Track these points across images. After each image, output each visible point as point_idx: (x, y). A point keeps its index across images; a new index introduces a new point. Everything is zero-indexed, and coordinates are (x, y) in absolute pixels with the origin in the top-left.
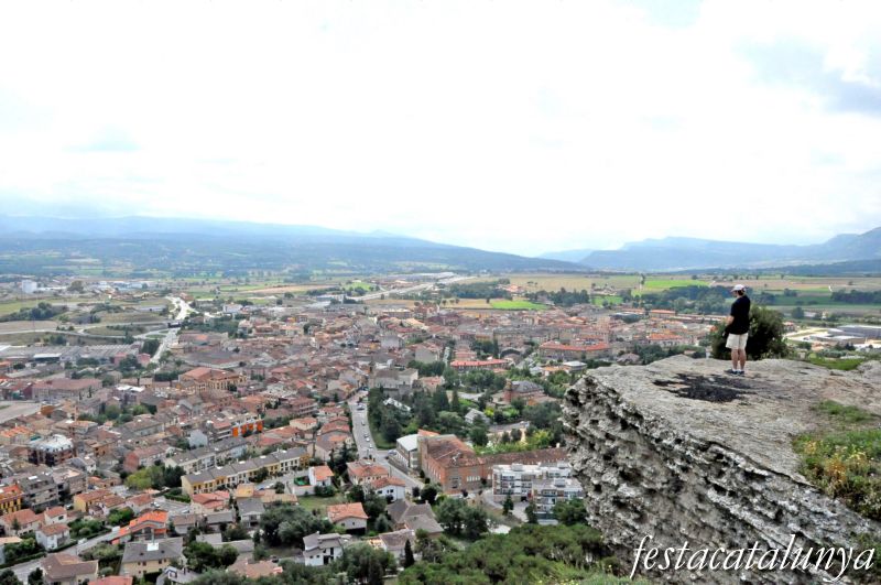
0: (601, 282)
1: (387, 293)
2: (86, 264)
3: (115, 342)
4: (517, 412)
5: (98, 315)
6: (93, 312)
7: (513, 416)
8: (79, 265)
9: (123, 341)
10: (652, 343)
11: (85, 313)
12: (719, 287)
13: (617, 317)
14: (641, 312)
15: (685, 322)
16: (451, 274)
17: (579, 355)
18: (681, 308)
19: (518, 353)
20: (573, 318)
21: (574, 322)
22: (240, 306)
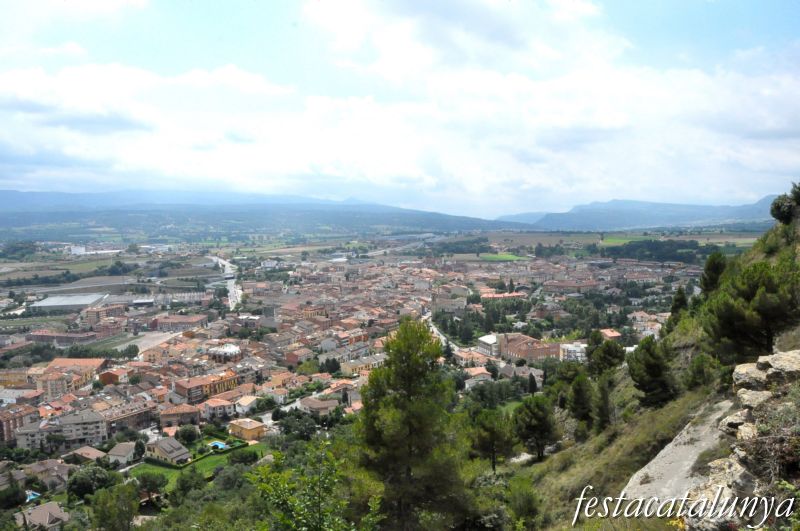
0: (564, 238)
1: (388, 251)
2: (104, 232)
3: (189, 290)
4: (549, 323)
5: (166, 270)
6: (161, 268)
7: (548, 326)
8: (99, 233)
9: (196, 290)
10: (629, 281)
11: (155, 269)
12: (670, 241)
13: (592, 264)
14: (610, 261)
15: (649, 267)
16: (432, 235)
17: (576, 289)
18: (642, 258)
19: (528, 289)
20: (558, 266)
21: (558, 269)
22: (276, 262)
